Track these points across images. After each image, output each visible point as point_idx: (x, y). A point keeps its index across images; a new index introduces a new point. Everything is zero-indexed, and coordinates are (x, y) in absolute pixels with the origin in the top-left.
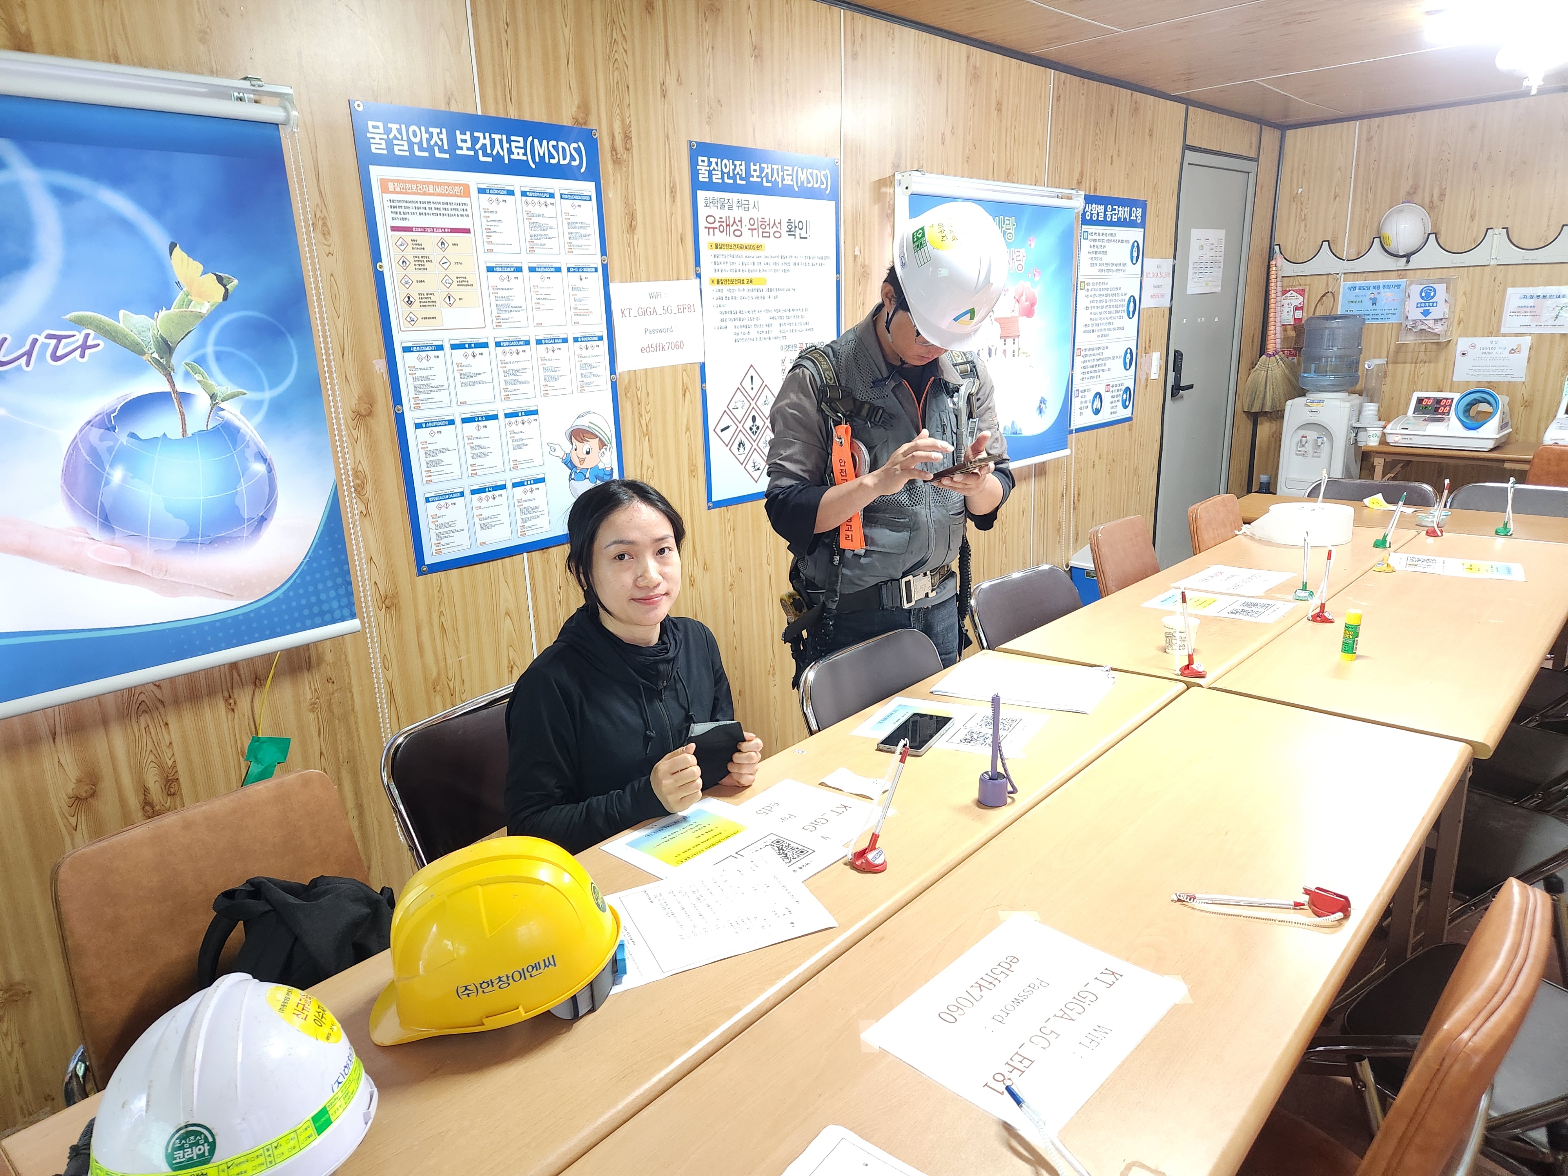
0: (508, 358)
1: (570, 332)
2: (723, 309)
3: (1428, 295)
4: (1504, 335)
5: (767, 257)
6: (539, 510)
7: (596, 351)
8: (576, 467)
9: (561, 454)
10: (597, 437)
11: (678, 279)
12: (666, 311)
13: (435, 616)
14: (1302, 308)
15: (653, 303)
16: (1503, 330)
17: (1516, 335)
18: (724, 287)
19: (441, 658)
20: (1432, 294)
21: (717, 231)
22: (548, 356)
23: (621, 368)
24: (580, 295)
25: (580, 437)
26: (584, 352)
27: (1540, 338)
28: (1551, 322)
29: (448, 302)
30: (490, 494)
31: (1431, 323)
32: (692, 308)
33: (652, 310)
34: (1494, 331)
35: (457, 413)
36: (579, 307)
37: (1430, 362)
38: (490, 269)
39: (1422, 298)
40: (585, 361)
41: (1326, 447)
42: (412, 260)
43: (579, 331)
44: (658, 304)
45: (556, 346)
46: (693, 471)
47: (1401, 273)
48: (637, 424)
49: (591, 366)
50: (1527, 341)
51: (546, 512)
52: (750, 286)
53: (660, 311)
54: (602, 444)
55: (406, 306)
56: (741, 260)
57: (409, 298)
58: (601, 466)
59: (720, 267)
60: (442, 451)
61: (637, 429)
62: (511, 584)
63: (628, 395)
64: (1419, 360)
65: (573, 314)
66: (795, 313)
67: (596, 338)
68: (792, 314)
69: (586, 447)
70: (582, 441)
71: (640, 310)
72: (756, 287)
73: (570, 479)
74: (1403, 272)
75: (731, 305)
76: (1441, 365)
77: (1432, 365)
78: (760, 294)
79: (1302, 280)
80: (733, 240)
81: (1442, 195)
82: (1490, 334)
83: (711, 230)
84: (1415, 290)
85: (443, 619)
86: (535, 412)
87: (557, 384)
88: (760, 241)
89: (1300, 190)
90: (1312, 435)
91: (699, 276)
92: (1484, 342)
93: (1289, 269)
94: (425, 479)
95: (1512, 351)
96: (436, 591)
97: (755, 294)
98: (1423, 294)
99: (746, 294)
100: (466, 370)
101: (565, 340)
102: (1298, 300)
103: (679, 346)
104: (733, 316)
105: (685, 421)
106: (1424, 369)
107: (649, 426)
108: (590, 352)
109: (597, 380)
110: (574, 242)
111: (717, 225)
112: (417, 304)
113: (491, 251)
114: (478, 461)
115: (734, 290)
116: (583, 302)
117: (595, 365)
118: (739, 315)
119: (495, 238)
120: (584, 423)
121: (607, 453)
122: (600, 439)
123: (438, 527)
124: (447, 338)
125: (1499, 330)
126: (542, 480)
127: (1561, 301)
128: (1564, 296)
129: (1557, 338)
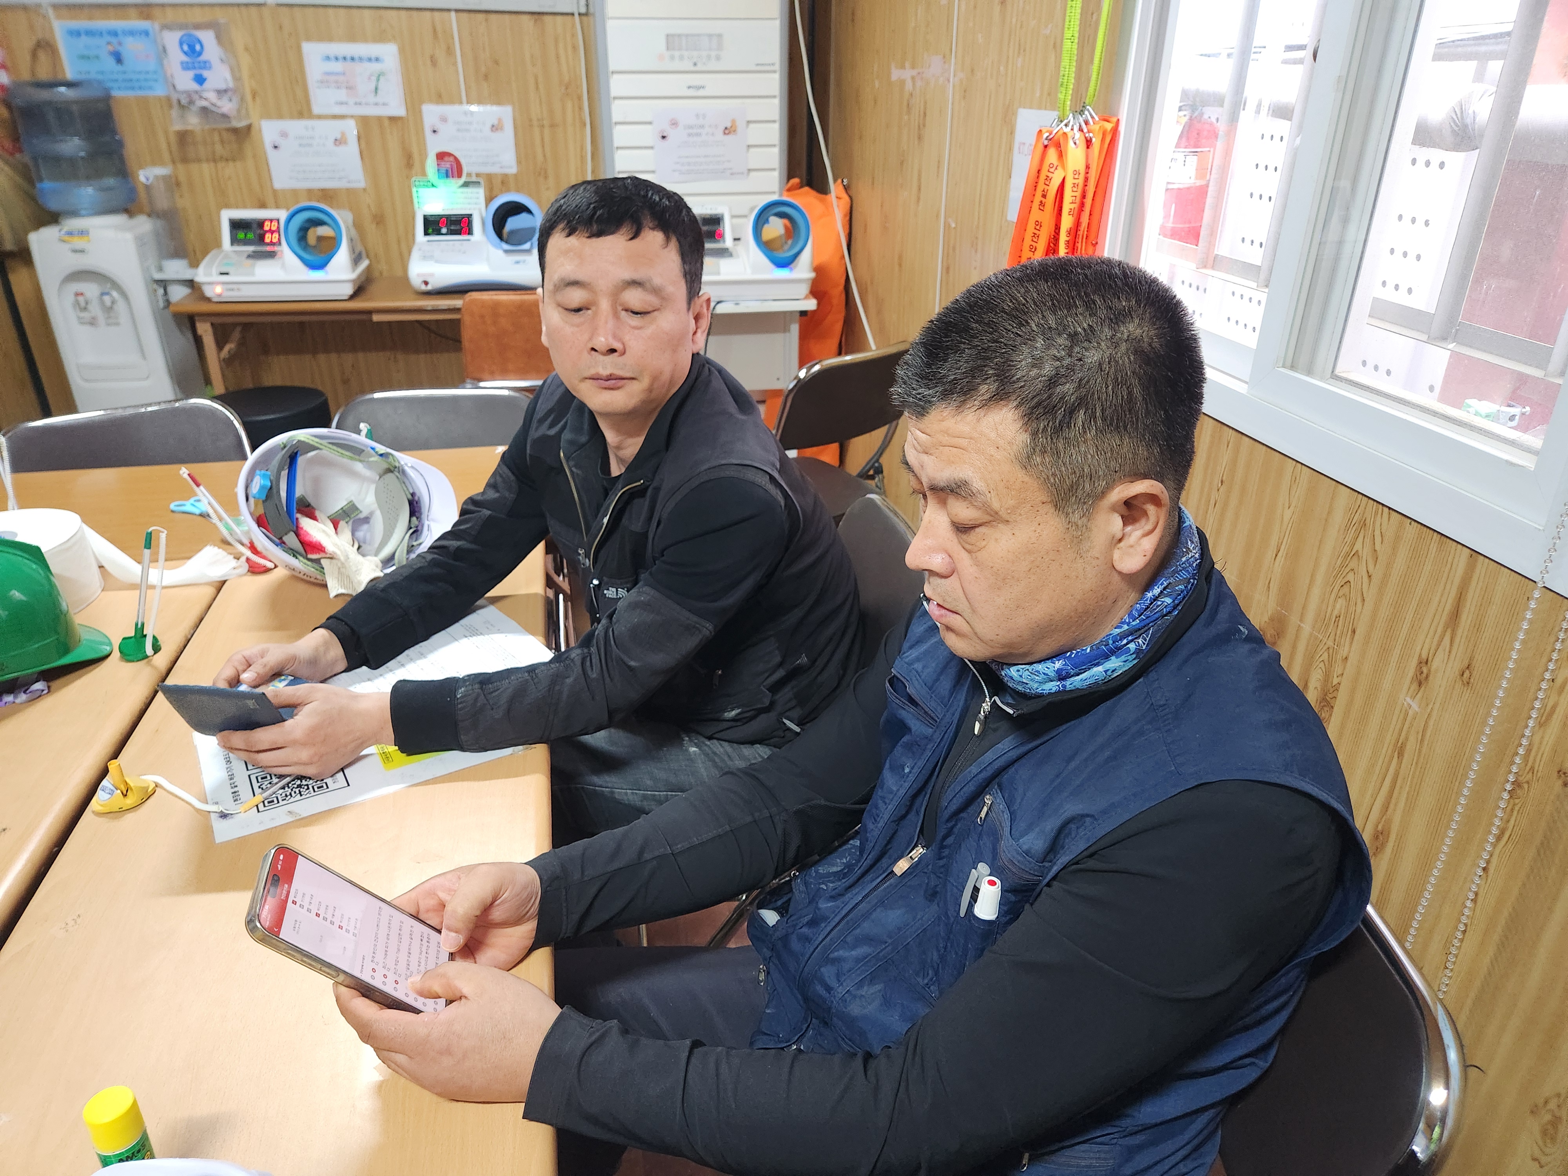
3: (193, 49)
4: (320, 117)
16: (316, 110)
17: (335, 117)
27: (364, 122)
28: (372, 99)
31: (212, 96)
34: (303, 110)
37: (234, 160)
39: (185, 53)
41: (121, 306)
50: (351, 128)
64: (218, 157)
76: (250, 164)
77: (238, 164)
82: (300, 115)
84: (172, 39)
90: (91, 290)
92: (296, 127)
95: (338, 142)
106: (229, 170)
125: (309, 109)
127: (376, 67)
128: (377, 59)
129: (386, 123)
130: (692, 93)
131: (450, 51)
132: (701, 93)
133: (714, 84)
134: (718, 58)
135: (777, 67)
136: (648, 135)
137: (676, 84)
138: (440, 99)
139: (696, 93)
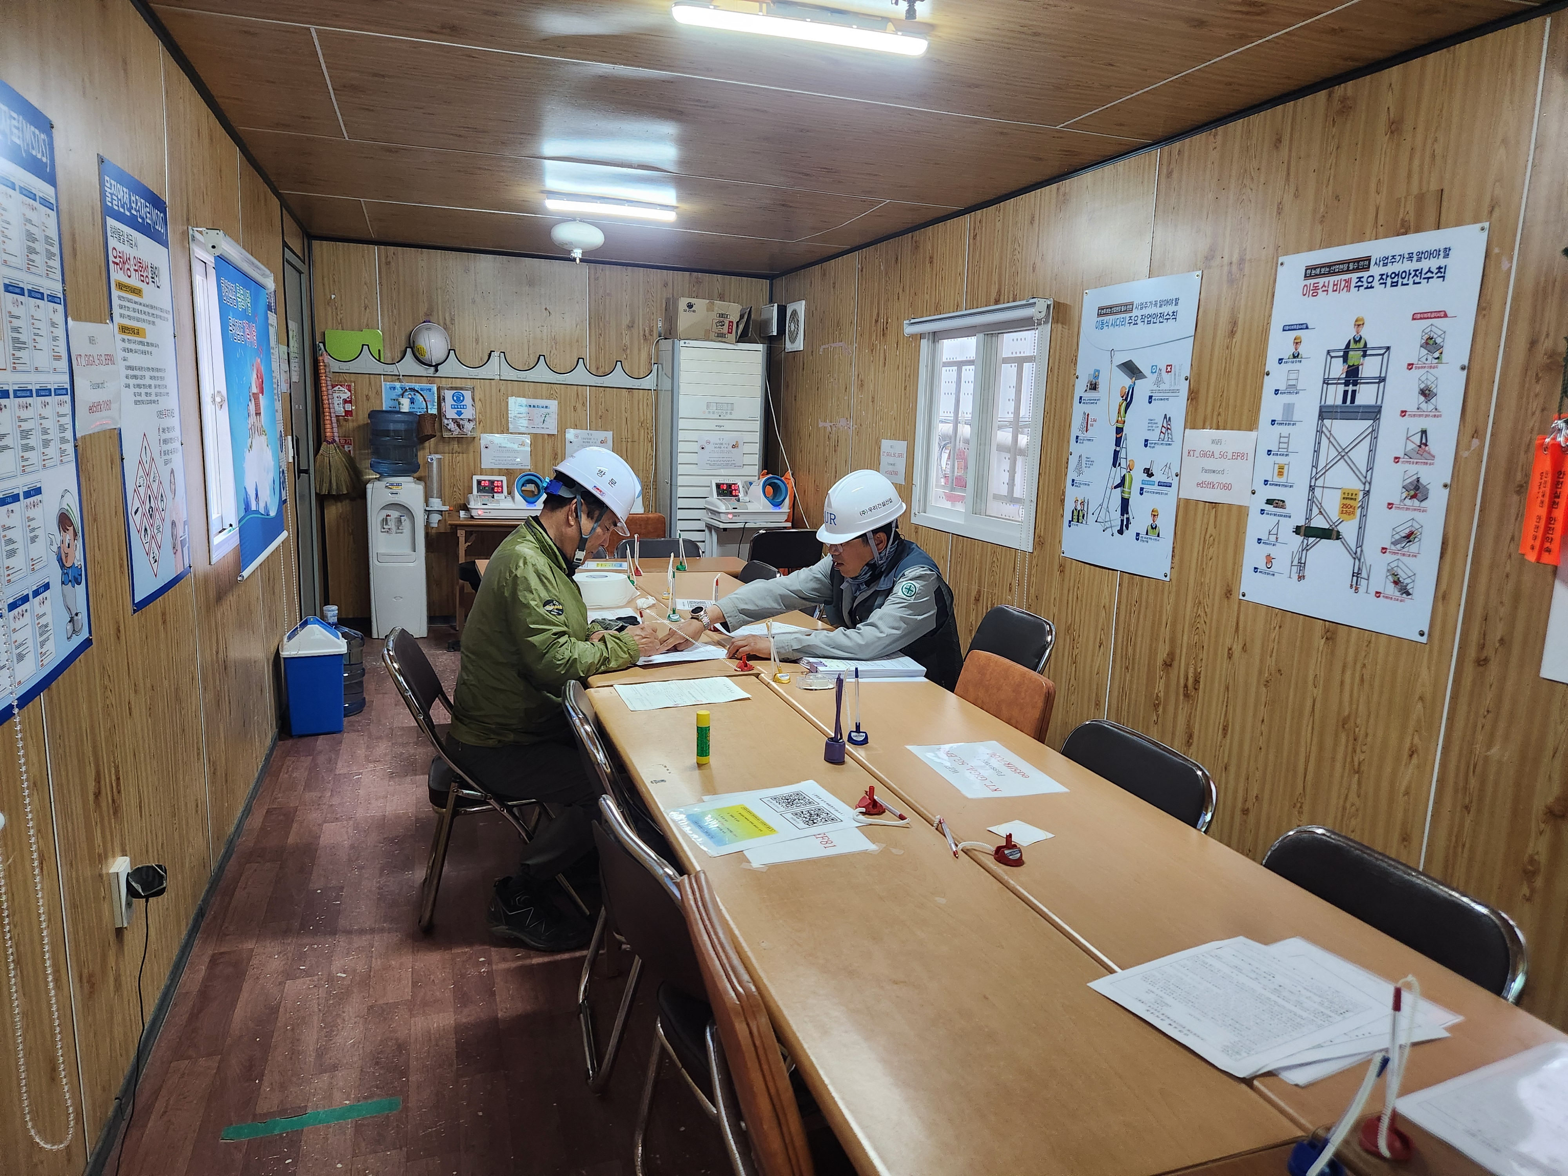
0: (22, 414)
1: (52, 381)
3: (459, 399)
4: (512, 433)
6: (49, 629)
7: (67, 408)
8: (64, 565)
9: (56, 549)
10: (72, 524)
11: (102, 321)
14: (350, 402)
15: (92, 349)
16: (511, 429)
17: (520, 433)
18: (126, 337)
20: (462, 398)
22: (43, 413)
23: (79, 431)
25: (64, 525)
27: (535, 436)
28: (541, 425)
30: (20, 609)
33: (92, 358)
34: (504, 429)
37: (463, 453)
39: (454, 401)
40: (60, 420)
41: (409, 525)
43: (56, 381)
44: (94, 351)
46: (121, 566)
47: (430, 379)
49: (65, 429)
50: (527, 439)
51: (53, 631)
52: (138, 338)
53: (96, 360)
56: (132, 306)
58: (76, 563)
59: (122, 312)
63: (84, 467)
64: (454, 451)
67: (66, 391)
69: (67, 537)
70: (65, 530)
71: (86, 358)
74: (431, 379)
75: (130, 359)
76: (471, 454)
77: (465, 455)
79: (347, 377)
80: (127, 280)
81: (452, 319)
82: (502, 432)
83: (116, 266)
89: (333, 296)
90: (395, 514)
91: (112, 319)
92: (499, 438)
93: (335, 366)
97: (141, 347)
98: (455, 398)
99: (137, 347)
101: (50, 392)
102: (346, 395)
103: (108, 405)
104: (132, 373)
106: (460, 458)
107: (96, 508)
118: (135, 372)
120: (65, 505)
122: (73, 527)
125: (508, 430)
126: (48, 586)
127: (545, 410)
128: (546, 407)
129: (546, 437)
130: (718, 428)
131: (584, 404)
132: (722, 428)
133: (728, 425)
134: (731, 414)
135: (759, 418)
136: (695, 447)
137: (711, 425)
138: (576, 427)
139: (720, 429)
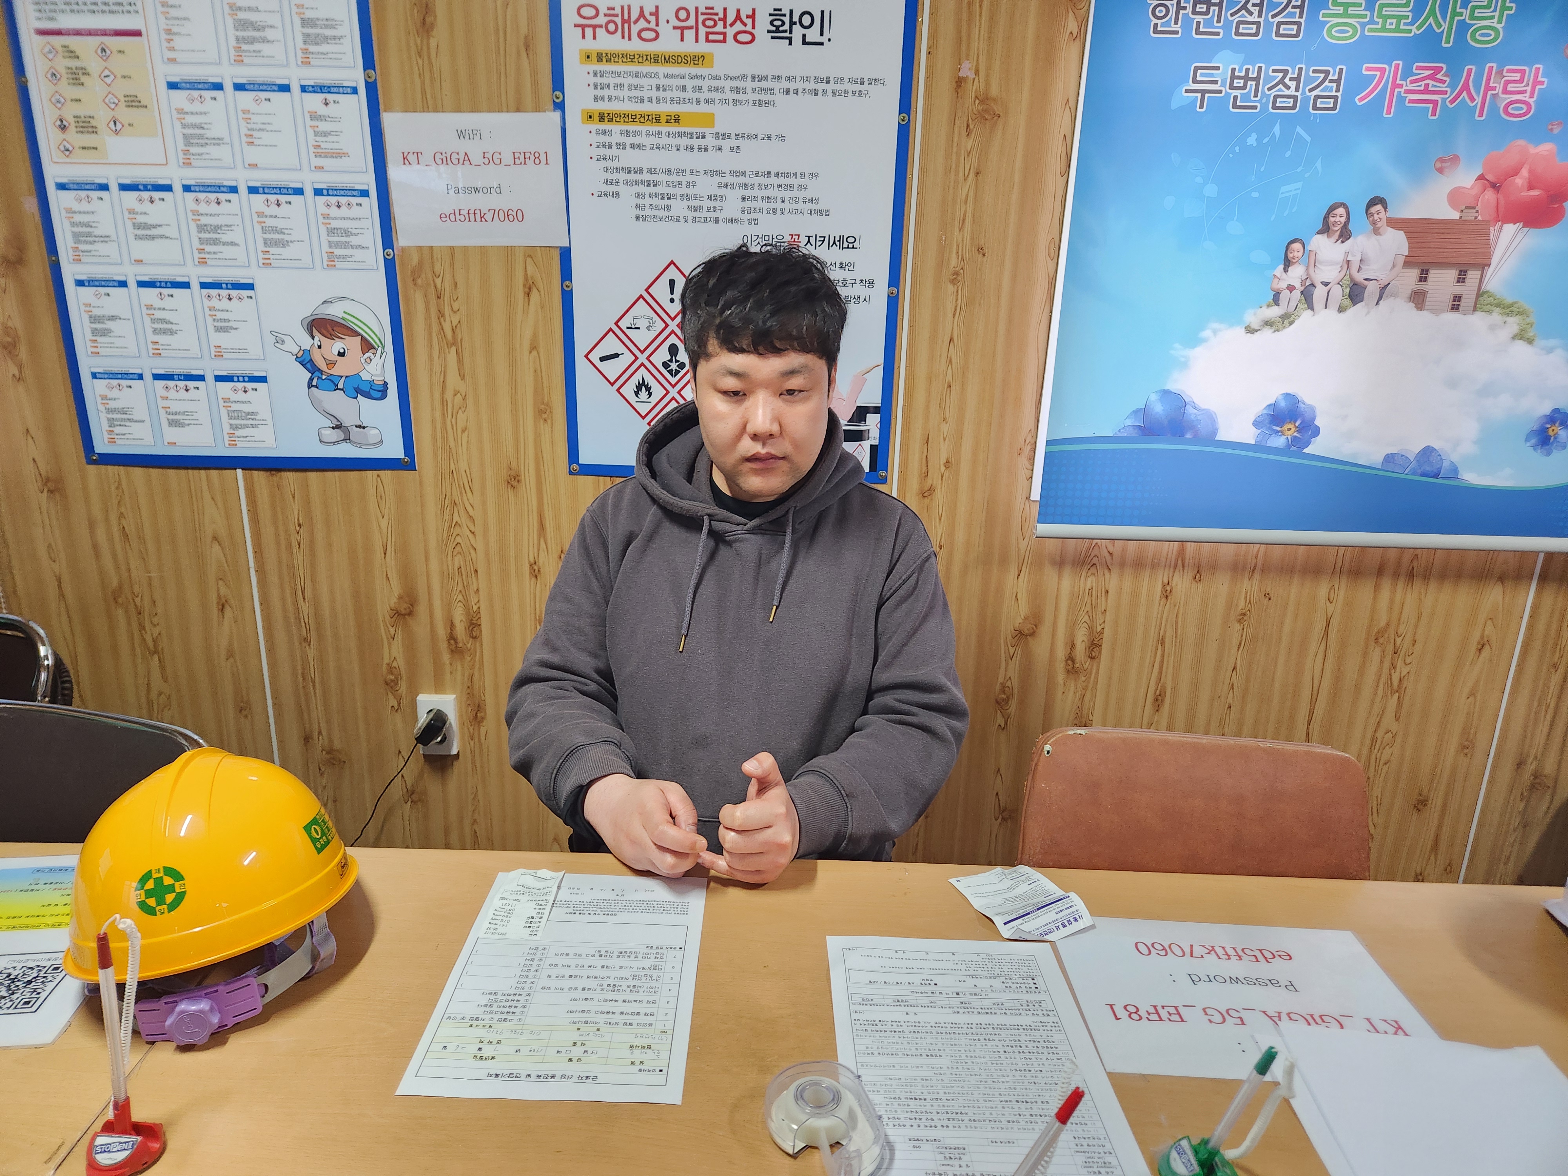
0: (203, 208)
1: (308, 180)
2: (609, 164)
5: (717, 78)
6: (257, 418)
7: (356, 211)
8: (321, 372)
9: (295, 350)
10: (358, 334)
11: (518, 110)
12: (490, 159)
13: (113, 517)
15: (464, 146)
18: (616, 128)
19: (123, 567)
21: (601, 32)
22: (268, 211)
23: (402, 240)
24: (323, 126)
25: (328, 331)
26: (334, 212)
29: (114, 129)
30: (182, 384)
32: (543, 157)
33: (462, 157)
35: (132, 274)
36: (323, 145)
38: (172, 86)
40: (335, 224)
42: (63, 71)
43: (324, 180)
44: (474, 149)
45: (283, 198)
46: (542, 412)
48: (435, 328)
49: (347, 233)
51: (270, 422)
52: (674, 128)
53: (476, 158)
54: (367, 346)
55: (58, 132)
56: (654, 82)
57: (62, 121)
58: (365, 376)
59: (606, 93)
60: (112, 318)
61: (434, 335)
62: (220, 504)
63: (419, 281)
65: (312, 156)
66: (782, 181)
67: (355, 193)
68: (774, 180)
69: (338, 346)
70: (331, 336)
71: (438, 156)
72: (688, 130)
73: (310, 386)
75: (629, 158)
78: (695, 142)
80: (636, 46)
83: (589, 32)
85: (124, 522)
86: (250, 287)
87: (286, 252)
88: (703, 47)
91: (560, 106)
94: (90, 350)
96: (113, 487)
97: (684, 142)
99: (664, 140)
100: (140, 219)
101: (299, 192)
103: (514, 216)
104: (633, 177)
105: (528, 334)
107: (458, 331)
108: (344, 212)
109: (358, 254)
110: (312, 48)
111: (601, 20)
112: (72, 129)
113: (173, 60)
114: (162, 339)
115: (636, 133)
116: (330, 138)
117: (354, 231)
118: (646, 176)
119: (178, 42)
120: (335, 311)
121: (376, 360)
122: (364, 340)
123: (109, 411)
124: (113, 176)
126: (263, 379)
